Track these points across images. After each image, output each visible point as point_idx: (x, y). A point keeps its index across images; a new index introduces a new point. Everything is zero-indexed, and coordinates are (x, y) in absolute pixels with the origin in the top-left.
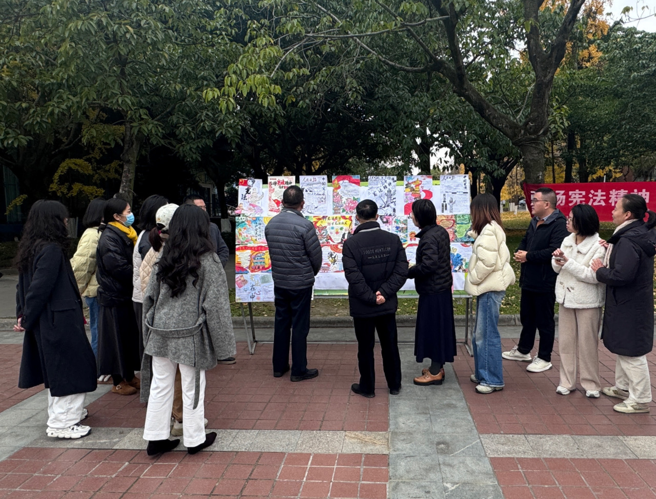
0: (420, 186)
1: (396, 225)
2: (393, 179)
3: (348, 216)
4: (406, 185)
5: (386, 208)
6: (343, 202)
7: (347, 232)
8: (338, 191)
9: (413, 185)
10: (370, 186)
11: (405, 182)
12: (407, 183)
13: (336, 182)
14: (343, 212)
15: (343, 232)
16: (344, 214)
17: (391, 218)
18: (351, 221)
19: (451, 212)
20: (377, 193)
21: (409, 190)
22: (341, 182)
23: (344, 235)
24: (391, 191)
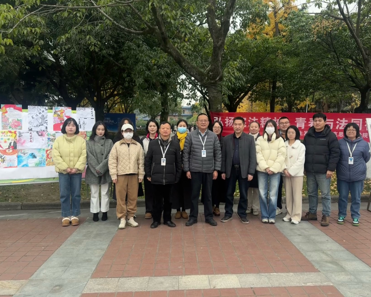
0: (64, 113)
1: (48, 137)
2: (45, 108)
3: (13, 131)
4: (54, 112)
5: (41, 126)
6: (10, 121)
7: (13, 141)
8: (6, 114)
9: (59, 113)
10: (30, 112)
11: (53, 111)
12: (55, 111)
13: (4, 108)
14: (10, 128)
15: (10, 141)
16: (11, 130)
17: (44, 133)
18: (16, 134)
19: (83, 129)
20: (34, 116)
21: (56, 115)
22: (8, 109)
23: (10, 143)
24: (44, 116)
